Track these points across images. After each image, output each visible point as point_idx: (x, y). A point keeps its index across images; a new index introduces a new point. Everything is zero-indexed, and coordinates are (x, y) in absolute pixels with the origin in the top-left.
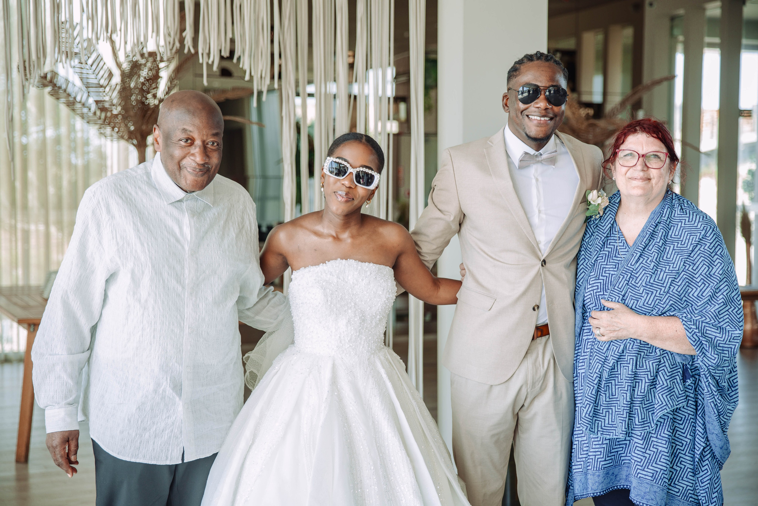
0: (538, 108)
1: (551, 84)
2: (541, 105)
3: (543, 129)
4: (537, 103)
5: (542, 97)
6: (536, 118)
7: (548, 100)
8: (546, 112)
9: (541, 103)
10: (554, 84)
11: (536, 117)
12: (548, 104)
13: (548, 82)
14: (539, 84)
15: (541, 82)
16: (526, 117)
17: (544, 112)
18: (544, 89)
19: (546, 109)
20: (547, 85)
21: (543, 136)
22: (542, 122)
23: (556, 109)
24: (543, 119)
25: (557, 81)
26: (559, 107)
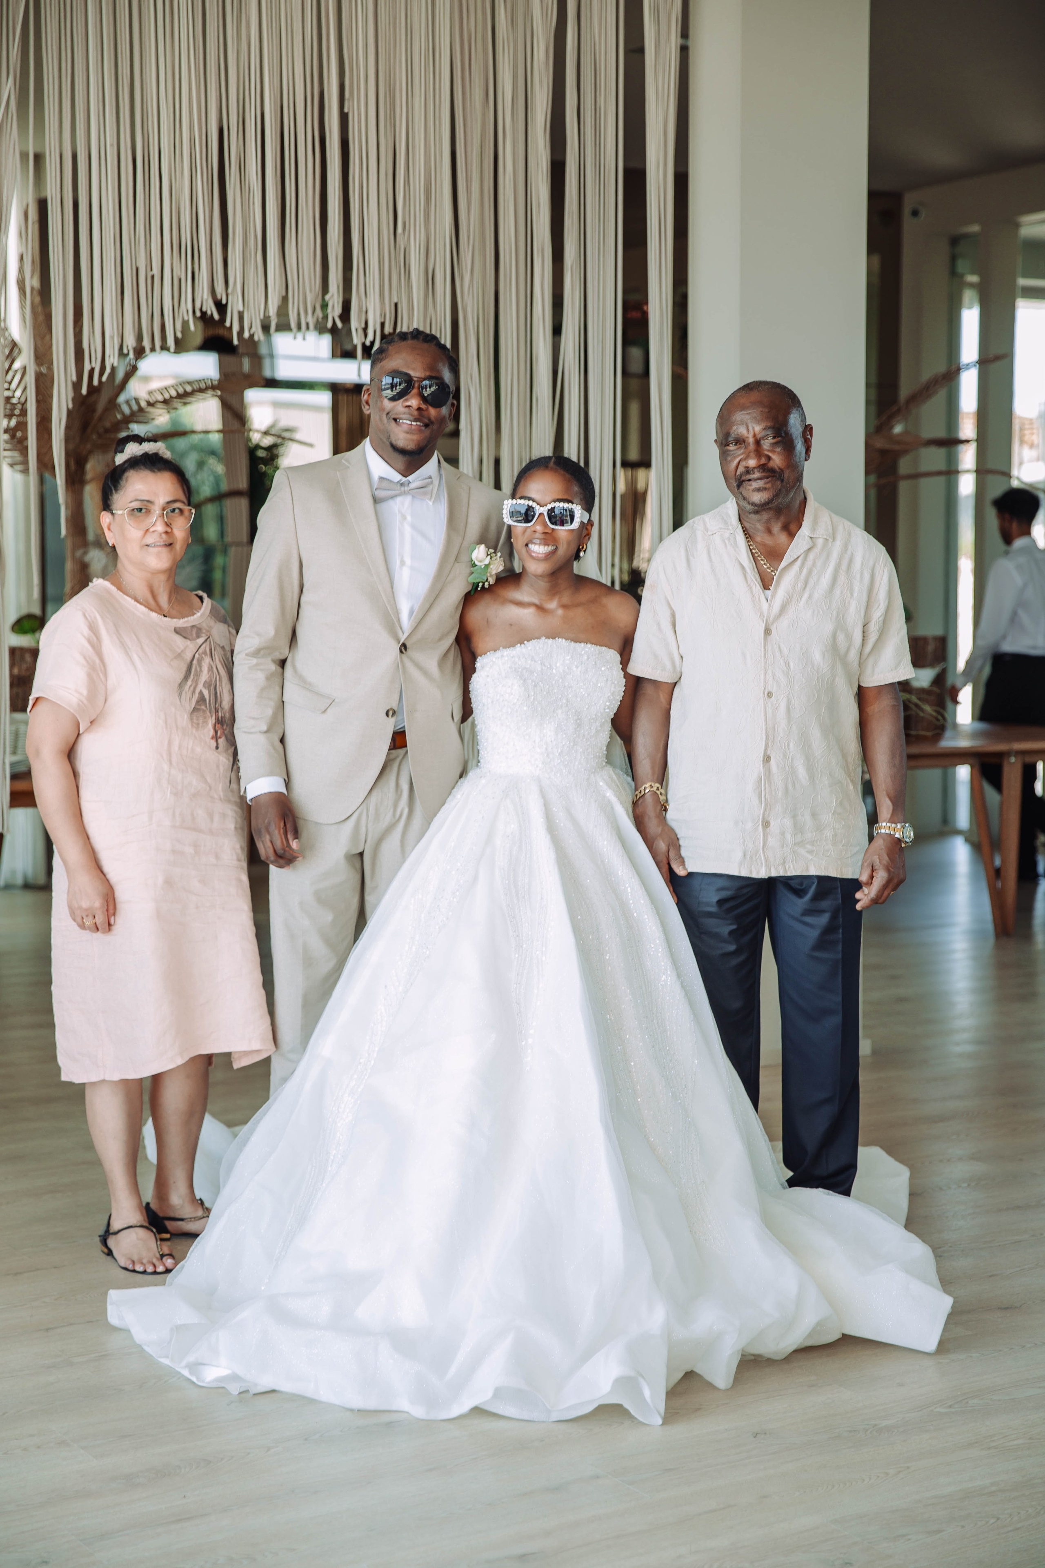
0: (409, 406)
1: (428, 374)
2: (412, 403)
3: (415, 437)
4: (407, 400)
5: (415, 391)
6: (406, 422)
7: (424, 399)
8: (421, 415)
9: (414, 402)
10: (433, 375)
11: (404, 421)
12: (421, 402)
13: (425, 370)
14: (412, 373)
15: (414, 369)
16: (393, 421)
17: (416, 413)
18: (418, 381)
19: (419, 409)
20: (423, 376)
21: (414, 447)
22: (413, 427)
23: (432, 412)
24: (413, 423)
25: (438, 371)
26: (438, 410)
